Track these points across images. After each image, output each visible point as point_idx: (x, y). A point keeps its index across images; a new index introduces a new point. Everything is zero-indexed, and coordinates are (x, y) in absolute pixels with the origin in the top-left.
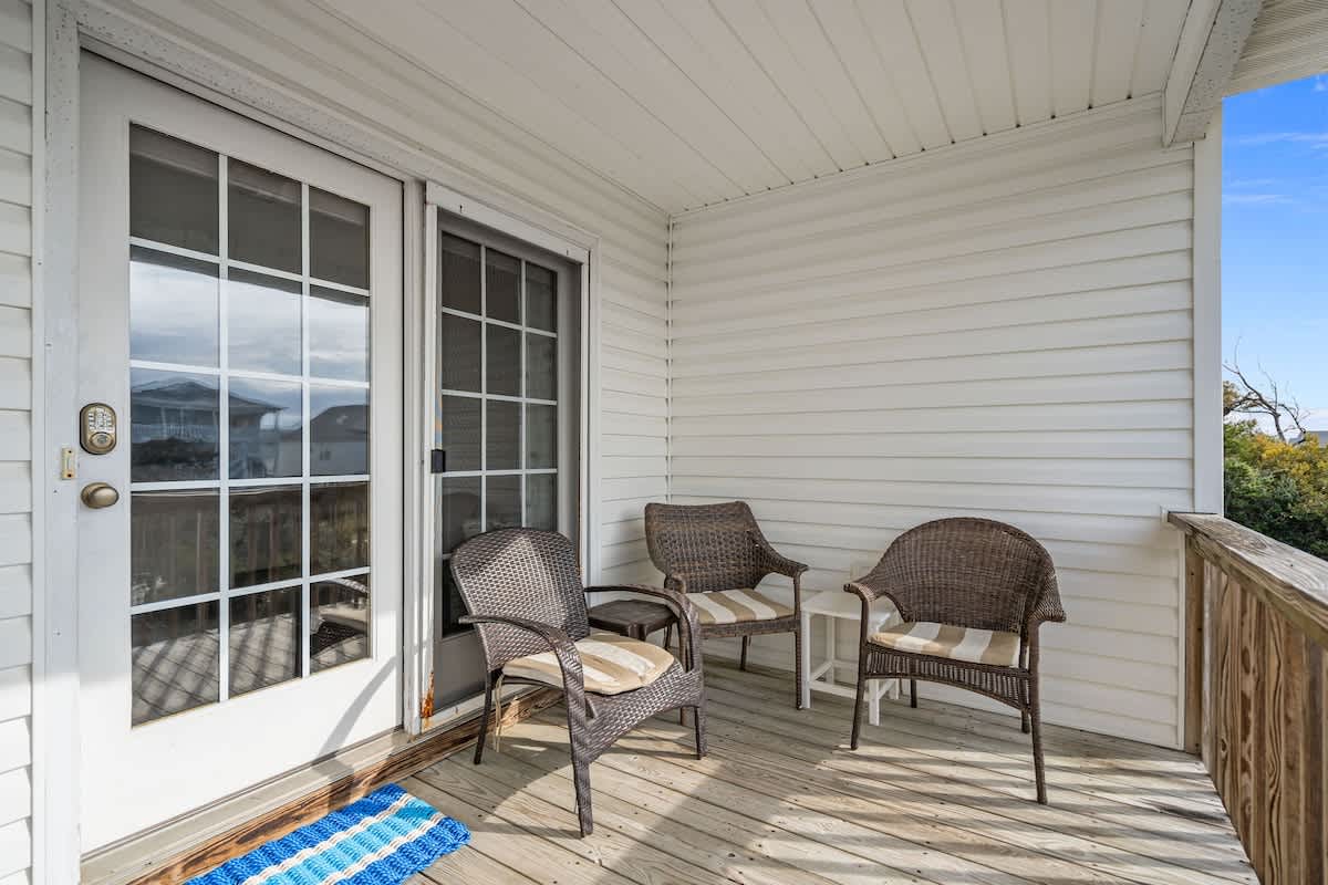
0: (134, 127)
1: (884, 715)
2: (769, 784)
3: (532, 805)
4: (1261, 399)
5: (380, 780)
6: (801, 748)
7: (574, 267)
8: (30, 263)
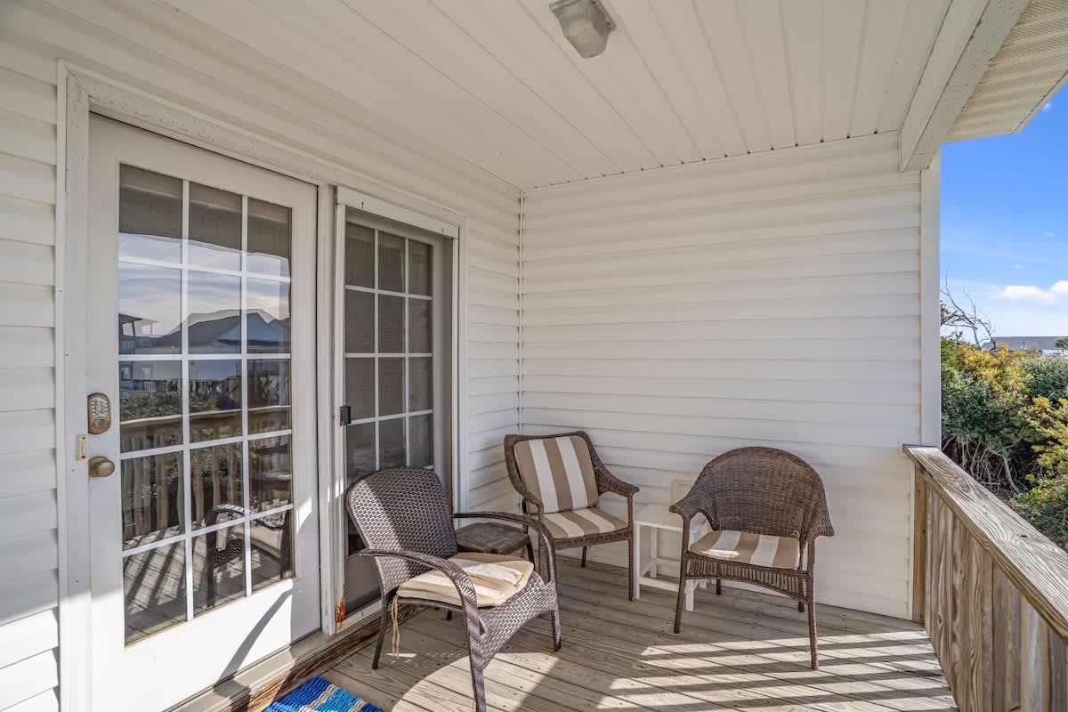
0: (123, 166)
1: (697, 603)
2: (613, 665)
3: (432, 690)
4: (964, 316)
5: (309, 674)
6: (635, 633)
7: (447, 241)
8: (54, 292)
